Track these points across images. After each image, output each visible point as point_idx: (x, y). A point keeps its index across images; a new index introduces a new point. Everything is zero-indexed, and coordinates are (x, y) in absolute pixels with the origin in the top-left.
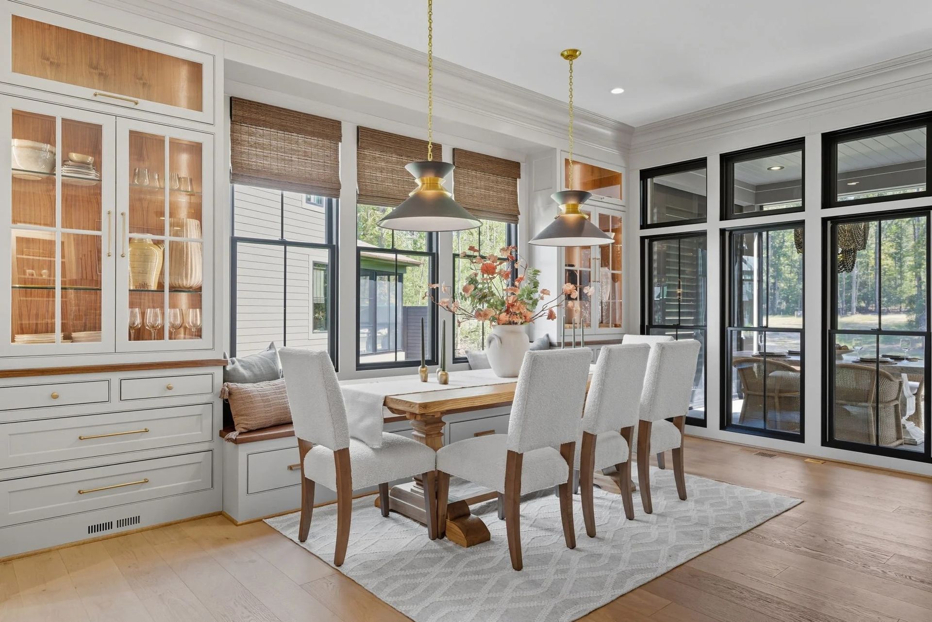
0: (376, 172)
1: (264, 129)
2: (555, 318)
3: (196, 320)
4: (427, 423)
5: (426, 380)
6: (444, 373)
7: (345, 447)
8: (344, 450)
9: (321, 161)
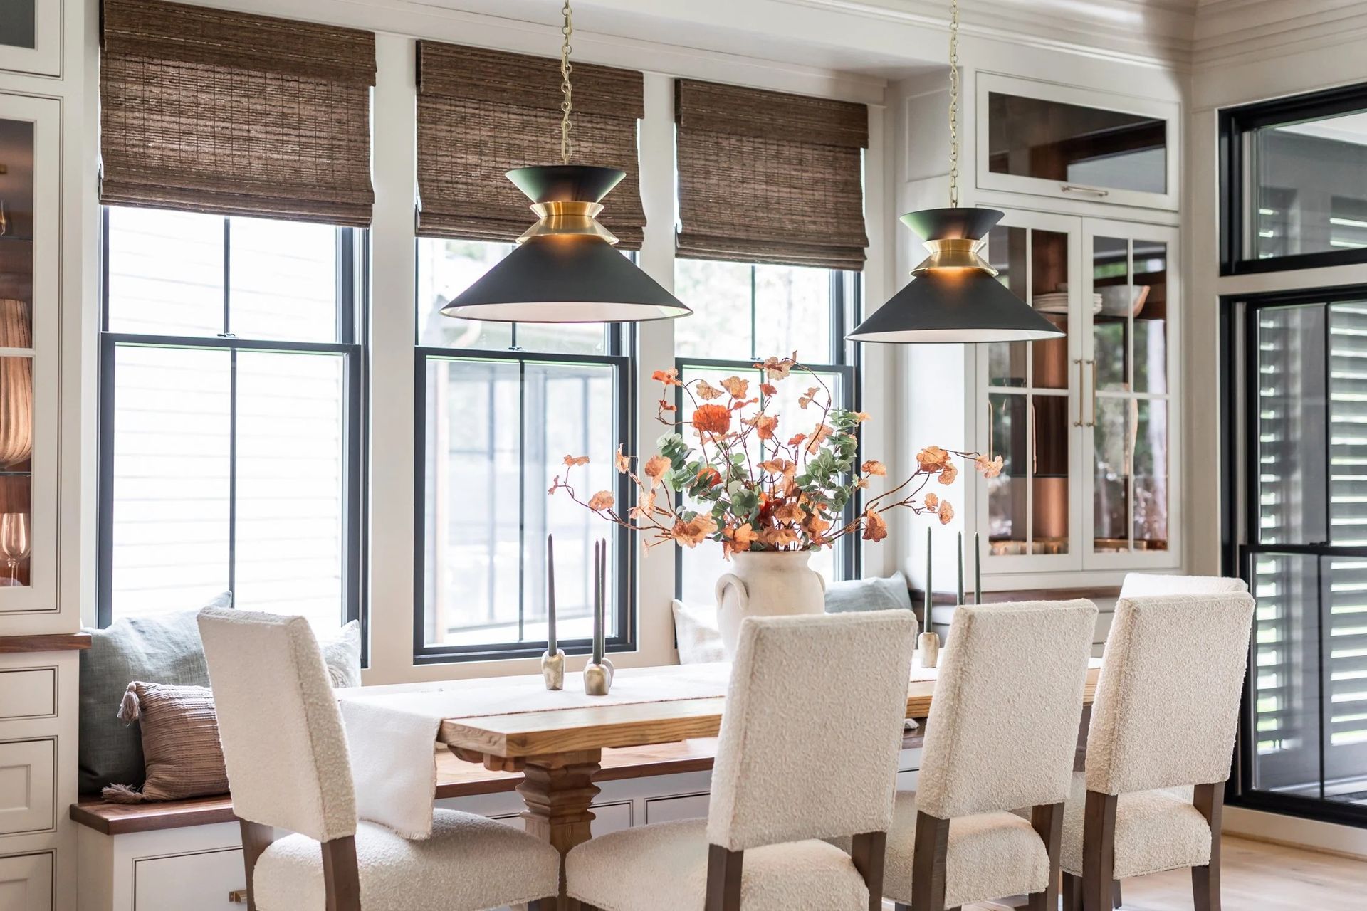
0: (466, 153)
1: (183, 64)
2: (885, 536)
3: (17, 540)
4: (549, 789)
5: (558, 686)
6: (597, 669)
7: (346, 834)
8: (344, 839)
9: (321, 134)
